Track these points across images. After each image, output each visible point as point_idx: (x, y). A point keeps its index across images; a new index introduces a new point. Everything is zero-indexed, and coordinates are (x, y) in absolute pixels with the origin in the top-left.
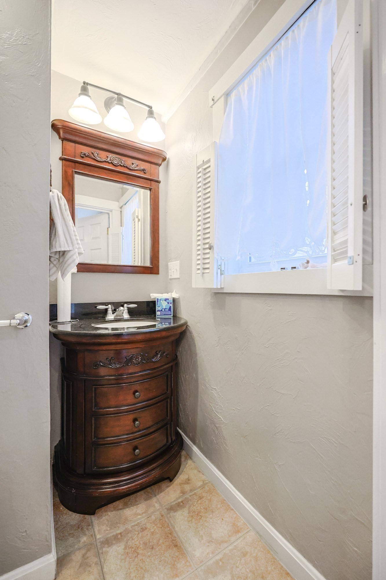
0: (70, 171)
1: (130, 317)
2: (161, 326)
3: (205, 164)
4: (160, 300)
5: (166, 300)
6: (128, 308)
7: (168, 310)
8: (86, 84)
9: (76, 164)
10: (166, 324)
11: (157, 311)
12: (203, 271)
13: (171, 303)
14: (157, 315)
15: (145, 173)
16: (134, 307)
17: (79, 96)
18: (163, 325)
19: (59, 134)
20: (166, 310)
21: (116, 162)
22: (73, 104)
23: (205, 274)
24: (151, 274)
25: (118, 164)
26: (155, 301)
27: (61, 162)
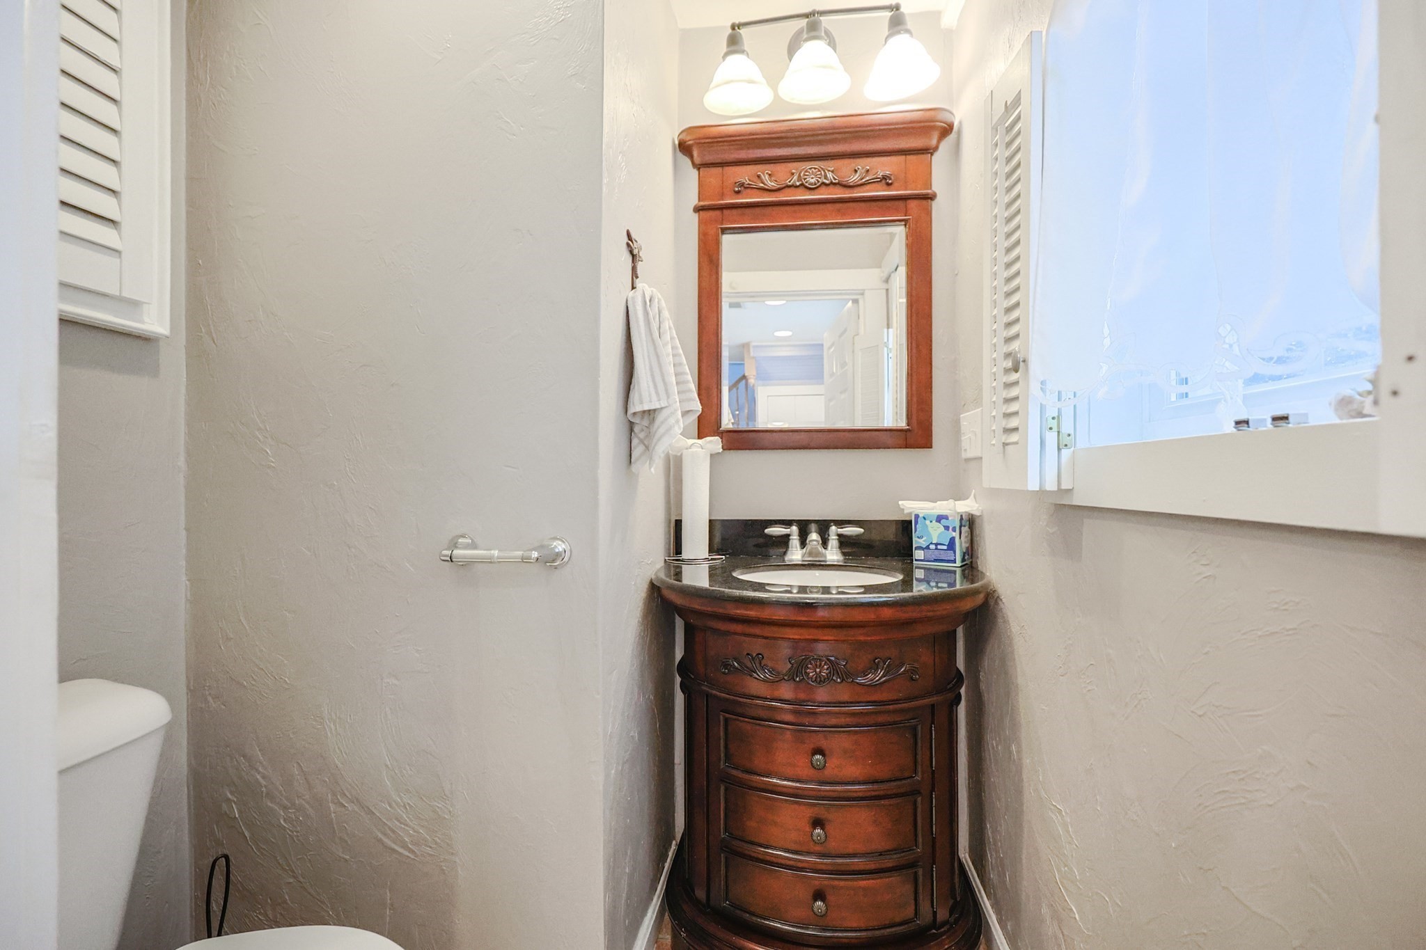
0: (712, 232)
1: (845, 559)
2: (926, 589)
3: (1012, 111)
4: (924, 518)
5: (940, 519)
6: (840, 536)
7: (945, 547)
8: (736, 28)
9: (725, 211)
10: (940, 585)
11: (916, 548)
12: (1004, 438)
13: (954, 530)
14: (916, 560)
15: (888, 184)
16: (857, 533)
17: (724, 60)
18: (932, 587)
19: (691, 157)
20: (939, 547)
21: (813, 181)
22: (712, 81)
23: (1009, 446)
24: (906, 448)
25: (818, 182)
26: (911, 521)
27: (697, 215)
